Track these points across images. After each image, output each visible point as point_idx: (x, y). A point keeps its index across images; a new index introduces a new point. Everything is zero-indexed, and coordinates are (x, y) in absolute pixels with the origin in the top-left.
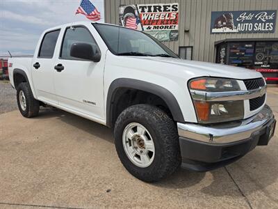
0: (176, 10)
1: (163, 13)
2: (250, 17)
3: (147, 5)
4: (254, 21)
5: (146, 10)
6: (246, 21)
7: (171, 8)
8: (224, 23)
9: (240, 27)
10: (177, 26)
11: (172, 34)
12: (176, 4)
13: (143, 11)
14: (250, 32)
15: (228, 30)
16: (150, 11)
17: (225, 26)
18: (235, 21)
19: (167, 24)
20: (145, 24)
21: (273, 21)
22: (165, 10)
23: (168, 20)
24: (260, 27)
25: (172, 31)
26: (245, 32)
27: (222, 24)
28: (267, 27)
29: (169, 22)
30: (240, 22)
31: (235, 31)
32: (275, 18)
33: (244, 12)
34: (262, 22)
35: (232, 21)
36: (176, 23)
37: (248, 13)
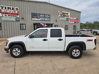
0: (18, 10)
1: (12, 11)
3: (4, 6)
4: (44, 17)
5: (4, 8)
6: (42, 17)
7: (15, 9)
8: (36, 17)
9: (41, 19)
11: (17, 19)
12: (18, 8)
13: (2, 8)
14: (44, 21)
15: (37, 19)
16: (6, 8)
18: (39, 16)
20: (3, 14)
21: (50, 18)
22: (13, 9)
23: (14, 13)
24: (46, 19)
25: (16, 18)
26: (42, 20)
29: (15, 14)
30: (40, 17)
32: (50, 17)
33: (41, 14)
34: (47, 18)
35: (38, 16)
36: (18, 15)
37: (43, 14)
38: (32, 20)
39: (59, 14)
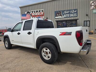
0: (43, 11)
1: (39, 13)
3: (34, 11)
4: (69, 13)
5: (34, 12)
6: (67, 14)
7: (41, 11)
8: (59, 15)
9: (65, 16)
10: (44, 17)
12: (43, 10)
13: (32, 13)
14: (68, 17)
15: (61, 17)
16: (35, 12)
17: (59, 16)
18: (63, 14)
19: (40, 16)
20: (33, 17)
22: (39, 12)
24: (72, 15)
27: (58, 15)
28: (74, 15)
29: (41, 15)
30: (65, 14)
31: (63, 17)
32: (77, 12)
33: (66, 10)
34: (72, 13)
35: (62, 14)
36: (43, 16)
37: (67, 11)
38: (55, 18)
39: (91, 6)
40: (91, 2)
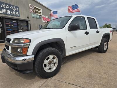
2: (8, 7)
4: (10, 9)
9: (4, 11)
14: (9, 15)
24: (14, 13)
28: (16, 14)
31: (1, 12)
32: (19, 10)
40: (30, 5)
